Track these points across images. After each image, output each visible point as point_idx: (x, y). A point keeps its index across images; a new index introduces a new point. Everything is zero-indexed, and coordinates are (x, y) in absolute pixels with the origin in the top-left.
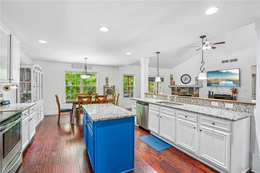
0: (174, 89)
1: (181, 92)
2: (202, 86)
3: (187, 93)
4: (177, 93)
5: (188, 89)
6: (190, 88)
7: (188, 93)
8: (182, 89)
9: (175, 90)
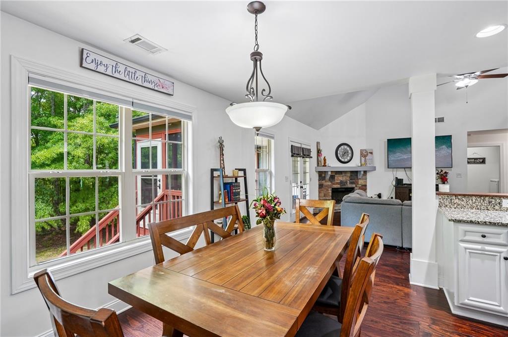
0: (323, 175)
1: (336, 181)
2: (374, 169)
3: (346, 182)
4: (330, 183)
5: (349, 175)
6: (352, 172)
7: (348, 183)
8: (337, 175)
9: (325, 177)
